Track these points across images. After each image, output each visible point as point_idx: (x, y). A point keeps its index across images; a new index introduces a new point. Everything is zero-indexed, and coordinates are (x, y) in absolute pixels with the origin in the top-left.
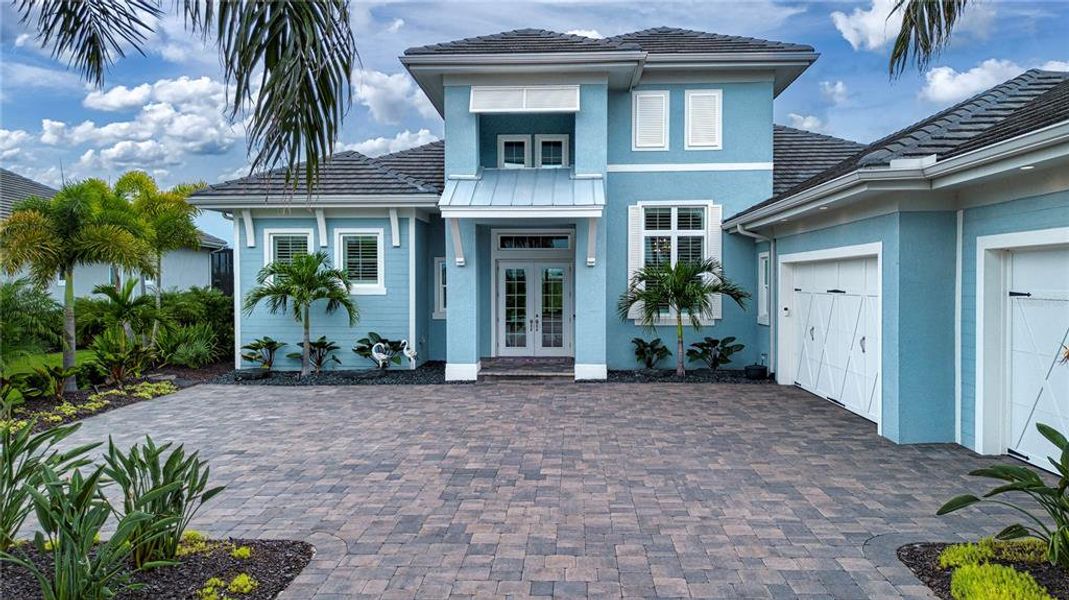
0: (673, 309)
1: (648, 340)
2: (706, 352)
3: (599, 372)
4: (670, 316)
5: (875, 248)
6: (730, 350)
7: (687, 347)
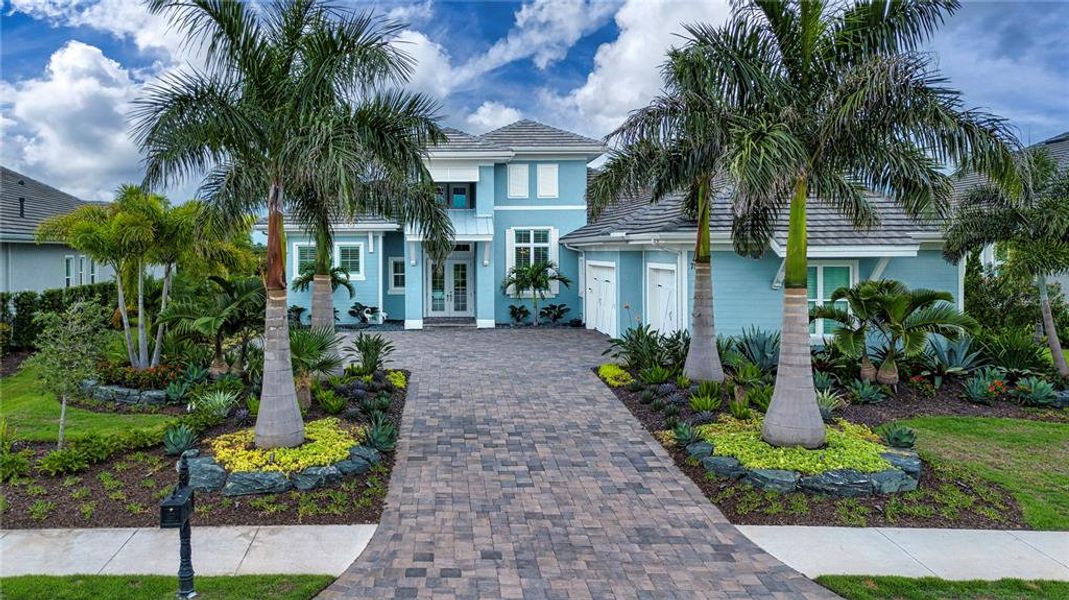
0: (532, 288)
1: (518, 306)
2: (550, 313)
3: (491, 323)
4: (529, 293)
5: (613, 264)
6: (562, 312)
7: (539, 310)
